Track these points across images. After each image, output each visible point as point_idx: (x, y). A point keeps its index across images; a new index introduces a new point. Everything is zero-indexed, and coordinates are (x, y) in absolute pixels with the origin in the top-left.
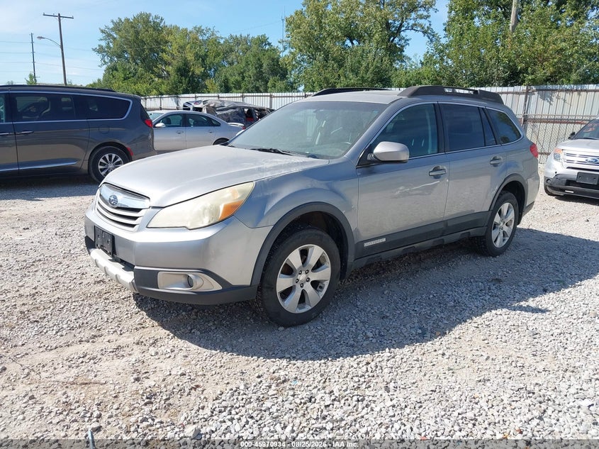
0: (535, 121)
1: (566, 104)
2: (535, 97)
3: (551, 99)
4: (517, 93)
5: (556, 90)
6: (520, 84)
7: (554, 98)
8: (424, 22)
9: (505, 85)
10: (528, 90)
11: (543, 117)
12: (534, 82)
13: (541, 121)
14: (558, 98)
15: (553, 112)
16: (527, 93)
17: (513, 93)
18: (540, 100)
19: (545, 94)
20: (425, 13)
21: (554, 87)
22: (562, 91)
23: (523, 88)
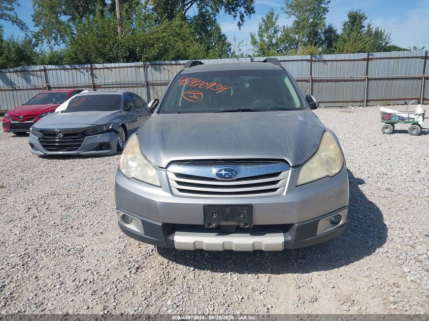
0: (153, 85)
1: (170, 73)
2: (150, 69)
3: (160, 70)
4: (138, 67)
5: (162, 64)
6: (138, 61)
7: (162, 70)
8: (11, 13)
9: (128, 62)
10: (145, 65)
11: (158, 82)
12: (147, 59)
13: (157, 85)
14: (164, 69)
15: (162, 78)
16: (144, 66)
17: (135, 67)
18: (154, 71)
19: (156, 67)
20: (9, 6)
21: (160, 62)
22: (166, 65)
23: (141, 63)
